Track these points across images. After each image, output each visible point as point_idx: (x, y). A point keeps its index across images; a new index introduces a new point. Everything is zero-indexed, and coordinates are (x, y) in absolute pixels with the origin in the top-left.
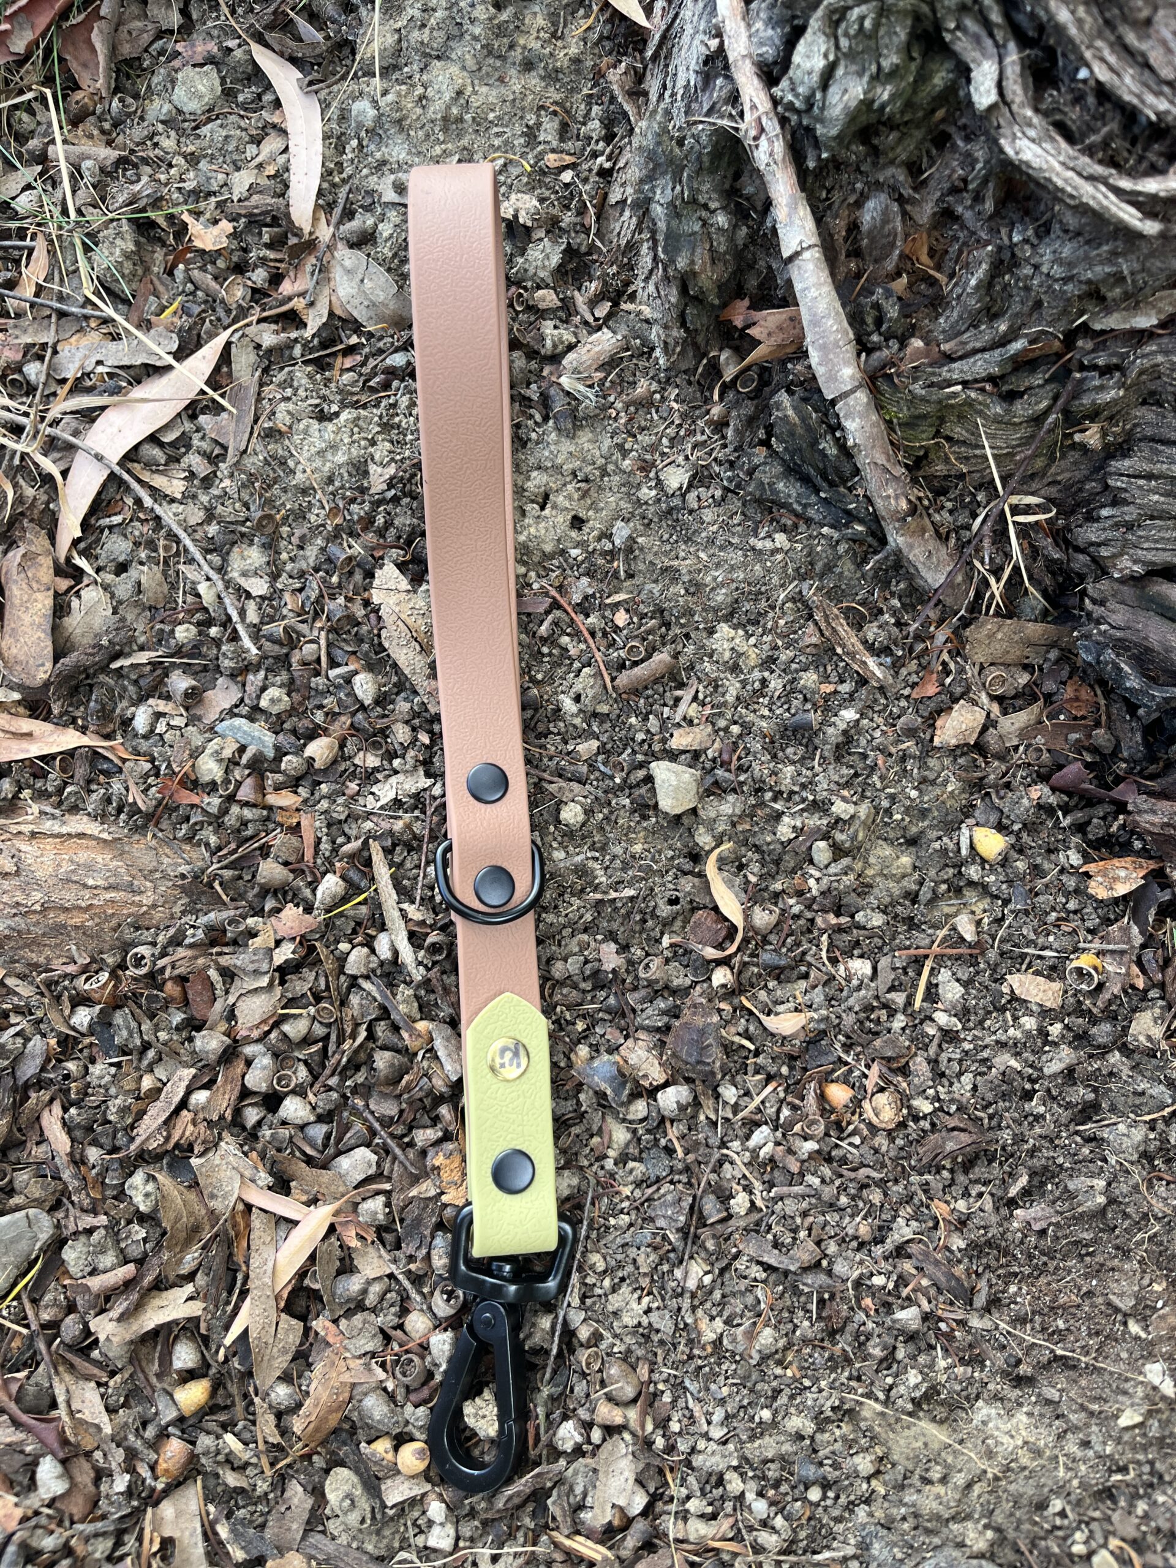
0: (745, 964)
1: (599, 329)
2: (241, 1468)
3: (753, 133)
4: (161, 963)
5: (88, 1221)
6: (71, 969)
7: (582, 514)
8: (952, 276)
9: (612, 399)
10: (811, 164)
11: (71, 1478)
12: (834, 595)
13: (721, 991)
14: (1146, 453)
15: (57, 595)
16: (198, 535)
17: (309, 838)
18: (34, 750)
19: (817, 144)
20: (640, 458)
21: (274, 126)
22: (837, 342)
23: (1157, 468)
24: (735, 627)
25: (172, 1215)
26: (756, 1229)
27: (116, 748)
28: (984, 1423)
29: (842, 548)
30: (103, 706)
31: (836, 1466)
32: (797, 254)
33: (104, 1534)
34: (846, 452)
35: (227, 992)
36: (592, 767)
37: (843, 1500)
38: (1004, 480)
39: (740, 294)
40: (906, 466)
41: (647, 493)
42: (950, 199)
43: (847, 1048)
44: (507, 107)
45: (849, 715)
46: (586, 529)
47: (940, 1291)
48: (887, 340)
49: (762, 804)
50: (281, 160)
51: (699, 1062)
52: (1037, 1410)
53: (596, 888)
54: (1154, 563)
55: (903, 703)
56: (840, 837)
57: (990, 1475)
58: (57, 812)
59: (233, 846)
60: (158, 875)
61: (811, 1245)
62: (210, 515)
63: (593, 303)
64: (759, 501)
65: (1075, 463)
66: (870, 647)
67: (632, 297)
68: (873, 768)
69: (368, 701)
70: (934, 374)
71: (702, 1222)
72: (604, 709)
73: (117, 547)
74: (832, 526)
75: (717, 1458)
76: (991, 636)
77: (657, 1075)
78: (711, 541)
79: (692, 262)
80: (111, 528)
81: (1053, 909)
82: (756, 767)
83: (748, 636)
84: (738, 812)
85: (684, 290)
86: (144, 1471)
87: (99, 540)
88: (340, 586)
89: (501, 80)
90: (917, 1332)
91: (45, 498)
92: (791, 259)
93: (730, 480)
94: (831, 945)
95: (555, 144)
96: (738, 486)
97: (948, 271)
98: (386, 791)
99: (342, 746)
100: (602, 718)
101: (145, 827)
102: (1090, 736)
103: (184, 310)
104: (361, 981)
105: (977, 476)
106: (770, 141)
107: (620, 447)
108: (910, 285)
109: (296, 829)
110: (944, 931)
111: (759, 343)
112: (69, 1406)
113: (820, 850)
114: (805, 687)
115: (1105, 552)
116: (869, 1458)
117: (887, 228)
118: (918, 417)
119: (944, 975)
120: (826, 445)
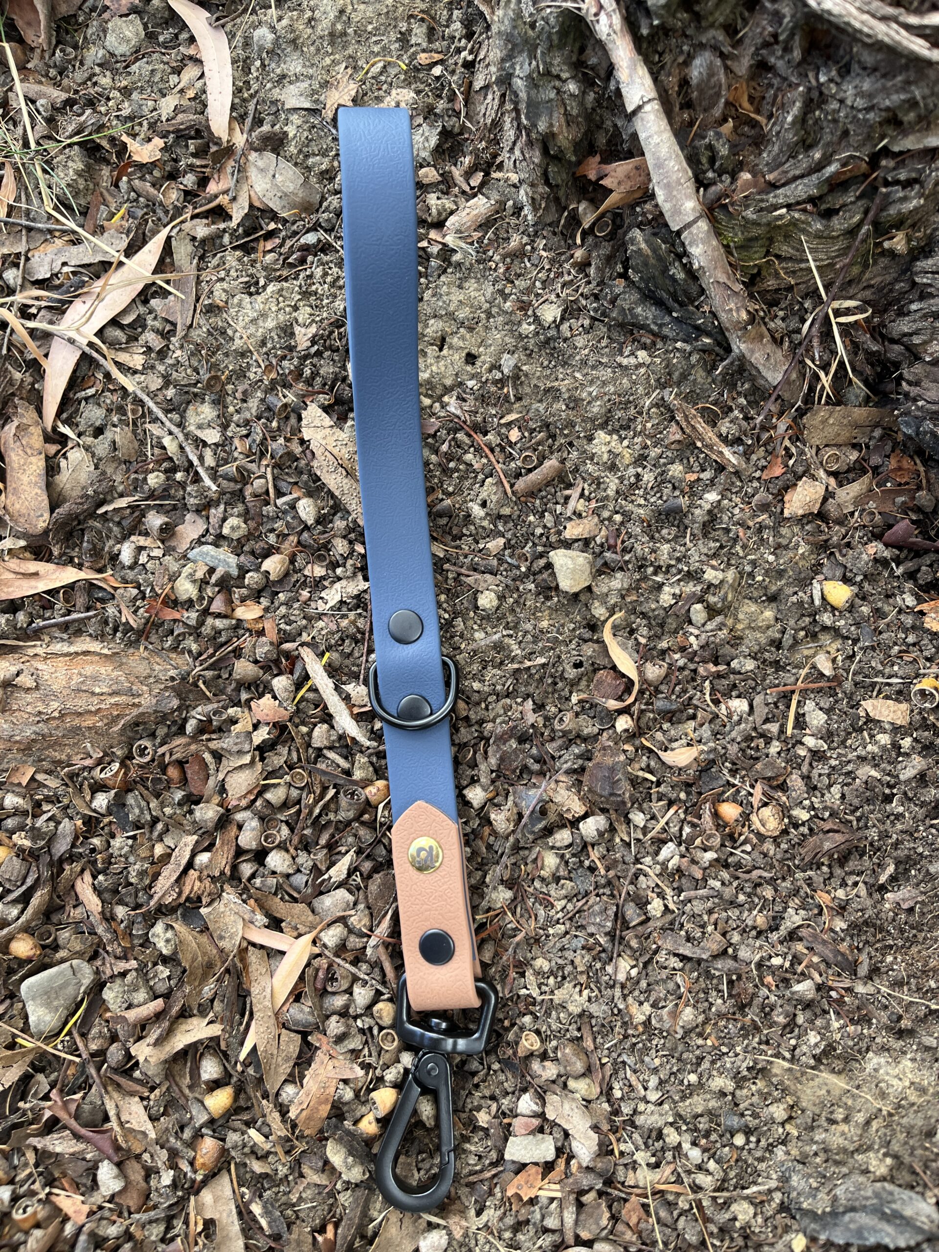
0: (642, 712)
1: (475, 195)
2: (263, 1157)
3: (593, 10)
4: (161, 751)
5: (122, 966)
6: (88, 762)
7: (474, 351)
8: (770, 116)
9: (490, 253)
10: (645, 31)
11: (125, 1177)
12: (691, 398)
13: (625, 735)
15: (47, 458)
16: (160, 398)
17: (272, 639)
18: (41, 586)
19: (648, 13)
20: (519, 300)
21: (191, 58)
22: (678, 180)
24: (610, 433)
25: (189, 956)
26: (670, 927)
27: (108, 579)
28: (876, 1070)
29: (694, 358)
30: (94, 546)
31: (755, 1116)
32: (639, 108)
33: (156, 1221)
34: (692, 275)
35: (218, 770)
36: (501, 561)
37: (763, 1143)
38: (827, 287)
39: (591, 150)
40: (744, 283)
42: (763, 52)
43: (733, 772)
44: (383, 19)
45: (712, 497)
46: (478, 363)
47: (828, 965)
48: (720, 176)
49: (645, 578)
50: (199, 84)
51: (612, 794)
52: (919, 1056)
53: (512, 661)
55: (756, 484)
56: (712, 599)
57: (885, 1113)
58: (65, 636)
59: (211, 651)
60: (152, 680)
61: (718, 937)
62: (167, 382)
63: (468, 175)
64: (621, 325)
65: (885, 268)
66: (725, 440)
67: (500, 167)
68: (736, 540)
69: (310, 522)
70: (762, 201)
71: (626, 926)
72: (506, 511)
73: (93, 414)
74: (684, 341)
75: (656, 1117)
76: (824, 422)
77: (577, 808)
78: (584, 363)
79: (551, 125)
80: (86, 399)
81: (895, 644)
82: (638, 547)
83: (622, 439)
84: (626, 586)
85: (545, 151)
86: (185, 1166)
87: (78, 410)
88: (279, 429)
90: (812, 1001)
91: (30, 379)
92: (635, 112)
93: (596, 310)
94: (713, 689)
95: (425, 45)
96: (604, 314)
97: (766, 113)
98: (333, 595)
99: (292, 561)
100: (506, 519)
101: (138, 641)
102: (914, 498)
103: (130, 214)
104: (325, 752)
105: (802, 287)
106: (609, 16)
107: (501, 292)
108: (735, 128)
109: (261, 632)
110: (806, 670)
111: (611, 191)
112: (119, 1118)
113: (697, 612)
114: (673, 477)
115: (916, 340)
116: (782, 1107)
117: (713, 80)
118: (751, 240)
119: (810, 706)
120: (675, 271)
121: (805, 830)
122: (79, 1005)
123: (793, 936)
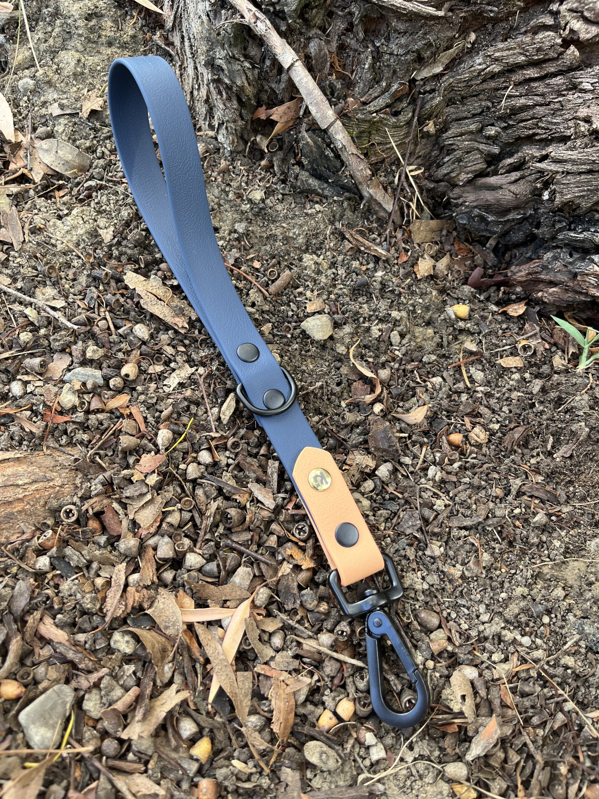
0: (387, 396)
3: (253, 21)
5: (94, 677)
6: (24, 537)
7: (217, 225)
8: (352, 73)
9: (210, 173)
12: (350, 226)
13: (381, 415)
14: (456, 126)
17: (140, 419)
19: (285, 17)
20: (236, 193)
22: (321, 100)
23: (463, 130)
24: (311, 254)
25: (150, 644)
26: (452, 515)
29: (345, 204)
31: (548, 601)
32: (292, 65)
34: (337, 154)
35: (126, 515)
36: (274, 336)
37: (559, 616)
38: (403, 156)
40: (363, 156)
41: (246, 207)
42: (343, 37)
43: (448, 417)
46: (221, 231)
47: (544, 503)
48: (339, 100)
51: (390, 446)
54: (476, 171)
55: (397, 267)
56: (399, 328)
59: (98, 436)
60: (58, 468)
61: (483, 506)
62: (15, 278)
65: (425, 145)
66: (375, 243)
68: (400, 294)
69: (146, 337)
72: (266, 308)
74: (337, 196)
75: (495, 626)
76: (419, 229)
77: (372, 464)
78: (286, 217)
79: (243, 82)
82: (352, 307)
83: (319, 256)
84: (350, 332)
85: (239, 100)
88: (106, 290)
89: (98, 52)
90: (545, 525)
92: (290, 68)
94: (420, 375)
96: (292, 187)
97: (350, 71)
98: (173, 381)
99: (139, 367)
100: (268, 312)
101: (41, 444)
102: (473, 261)
104: (199, 480)
105: (390, 158)
106: (263, 22)
107: (223, 190)
109: (130, 416)
110: (461, 355)
111: (277, 122)
112: (131, 792)
113: (395, 335)
114: (356, 268)
115: (453, 175)
116: (560, 589)
117: (322, 53)
118: (361, 132)
119: (472, 370)
120: (328, 152)
121: (499, 434)
122: (68, 719)
123: (520, 494)
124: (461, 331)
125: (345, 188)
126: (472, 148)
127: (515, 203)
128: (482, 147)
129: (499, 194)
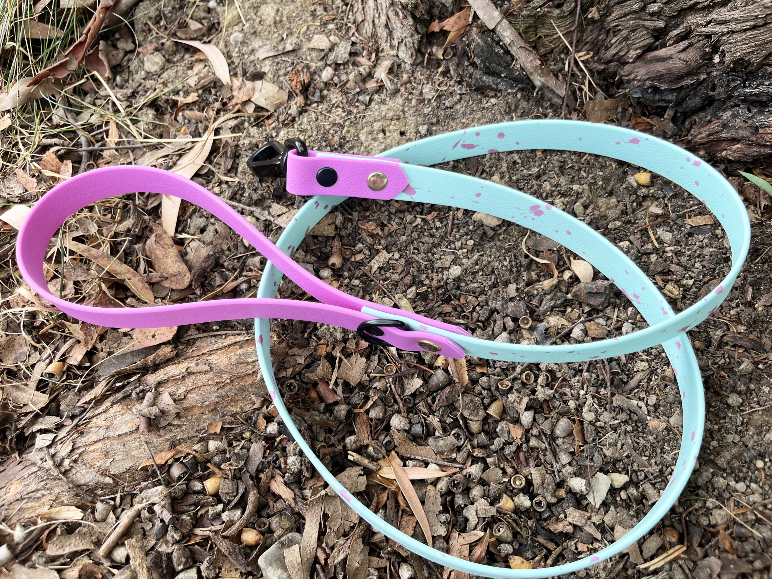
1: (375, 65)
6: (255, 406)
7: (403, 129)
13: (570, 281)
14: (619, 8)
20: (418, 100)
21: (196, 61)
23: (626, 11)
31: (761, 445)
34: (506, 50)
40: (532, 48)
41: (428, 110)
44: (300, 9)
46: (408, 134)
50: (205, 70)
54: (644, 46)
56: (582, 200)
63: (368, 58)
64: (477, 90)
65: (591, 31)
68: (580, 169)
70: (528, 7)
73: (197, 223)
74: (511, 88)
76: (593, 109)
77: (568, 323)
80: (191, 217)
85: (414, 17)
87: (186, 225)
93: (461, 89)
99: (343, 257)
105: (557, 49)
107: (407, 99)
110: (647, 219)
111: (449, 32)
113: (578, 207)
115: (622, 54)
118: (527, 28)
119: (660, 231)
120: (498, 50)
123: (722, 344)
124: (645, 197)
125: (516, 80)
126: (637, 26)
127: (686, 70)
128: (647, 23)
129: (669, 64)
